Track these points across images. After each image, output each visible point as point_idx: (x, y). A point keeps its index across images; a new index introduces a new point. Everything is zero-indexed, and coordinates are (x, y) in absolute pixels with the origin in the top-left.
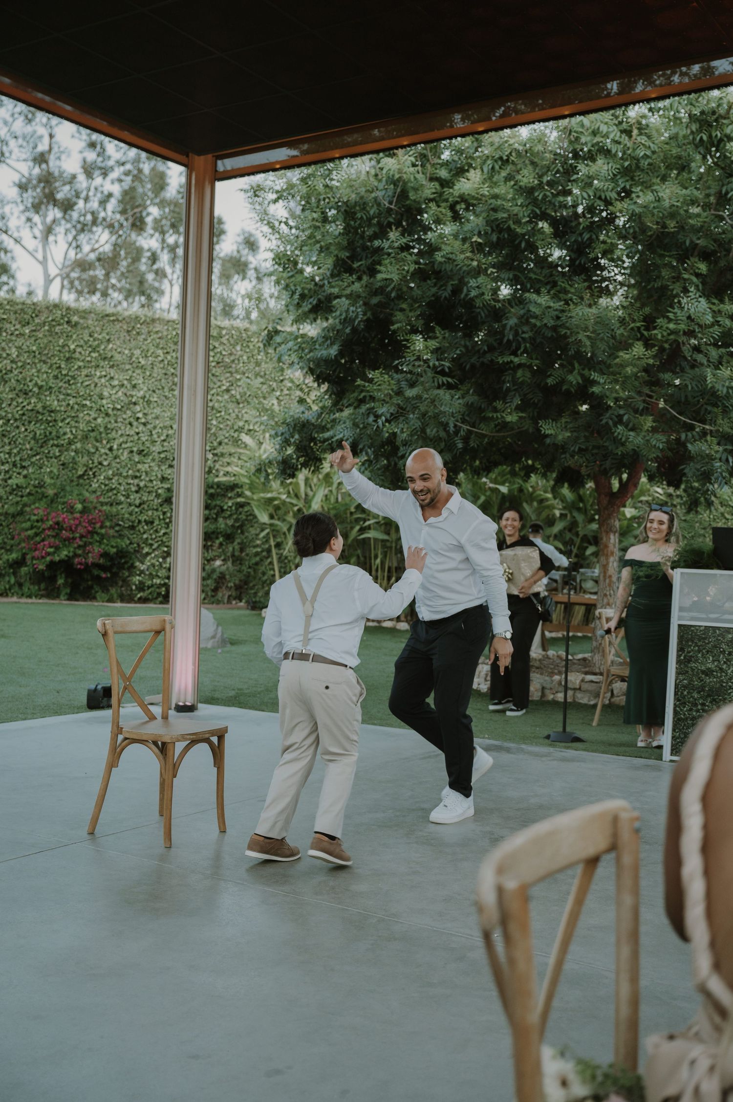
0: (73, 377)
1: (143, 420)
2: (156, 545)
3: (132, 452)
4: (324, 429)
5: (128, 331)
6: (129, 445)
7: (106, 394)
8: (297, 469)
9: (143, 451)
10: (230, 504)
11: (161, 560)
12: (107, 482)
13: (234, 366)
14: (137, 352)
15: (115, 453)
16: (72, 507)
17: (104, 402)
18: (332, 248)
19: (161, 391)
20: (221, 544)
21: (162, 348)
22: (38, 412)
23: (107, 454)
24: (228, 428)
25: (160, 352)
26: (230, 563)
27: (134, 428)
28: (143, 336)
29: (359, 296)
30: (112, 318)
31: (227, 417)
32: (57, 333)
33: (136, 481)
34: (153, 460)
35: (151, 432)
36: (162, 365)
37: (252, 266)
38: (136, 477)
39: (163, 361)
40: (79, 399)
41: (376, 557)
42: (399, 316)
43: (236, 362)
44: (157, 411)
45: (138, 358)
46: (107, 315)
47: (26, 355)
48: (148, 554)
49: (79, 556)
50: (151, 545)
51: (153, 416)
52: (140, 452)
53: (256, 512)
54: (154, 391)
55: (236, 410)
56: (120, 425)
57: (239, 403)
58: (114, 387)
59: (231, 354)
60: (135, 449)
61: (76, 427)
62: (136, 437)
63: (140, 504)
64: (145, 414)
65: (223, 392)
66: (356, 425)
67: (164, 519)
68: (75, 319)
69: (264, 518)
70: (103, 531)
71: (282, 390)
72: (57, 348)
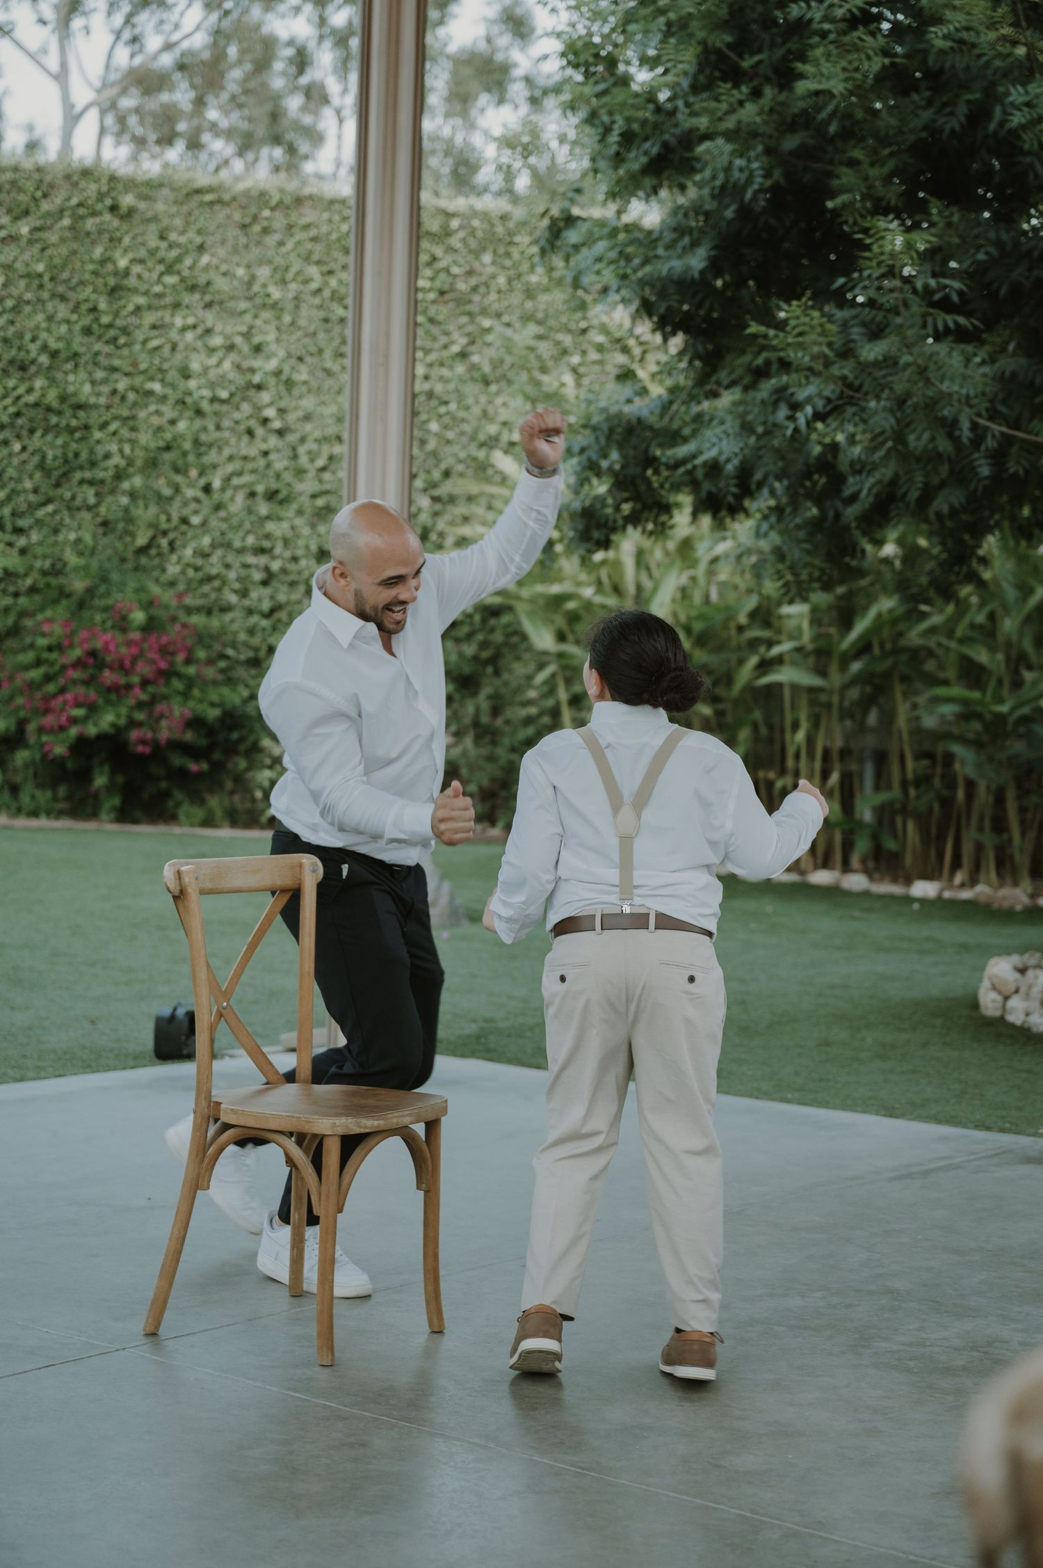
0: (125, 331)
1: (277, 424)
3: (252, 495)
4: (675, 438)
5: (244, 227)
6: (246, 479)
7: (195, 366)
8: (614, 529)
9: (277, 492)
12: (199, 563)
13: (476, 299)
14: (263, 272)
15: (216, 497)
16: (124, 618)
17: (192, 384)
18: (694, 25)
19: (314, 360)
21: (319, 262)
22: (49, 409)
23: (198, 501)
24: (464, 440)
25: (313, 271)
26: (468, 741)
27: (258, 441)
28: (276, 237)
29: (754, 135)
30: (209, 197)
31: (462, 414)
32: (88, 234)
33: (263, 560)
34: (300, 512)
35: (294, 449)
36: (317, 301)
37: (518, 72)
38: (261, 551)
39: (320, 290)
40: (138, 381)
41: (795, 726)
42: (847, 176)
43: (482, 289)
44: (308, 403)
45: (264, 286)
46: (199, 191)
47: (23, 283)
49: (139, 725)
51: (300, 413)
52: (271, 495)
53: (528, 626)
54: (300, 359)
56: (226, 434)
57: (487, 383)
58: (212, 351)
59: (470, 273)
60: (260, 489)
61: (131, 441)
62: (262, 462)
63: (272, 611)
64: (282, 411)
65: (453, 358)
66: (746, 428)
68: (128, 200)
69: (543, 639)
70: (191, 670)
71: (584, 353)
72: (90, 267)
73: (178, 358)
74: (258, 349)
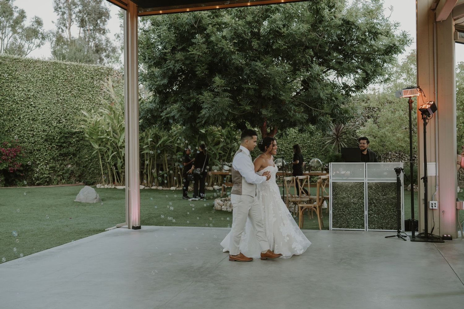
1: (34, 105)
2: (42, 160)
3: (29, 119)
5: (25, 66)
6: (27, 116)
7: (16, 94)
9: (34, 119)
10: (74, 141)
11: (45, 166)
12: (18, 133)
13: (72, 81)
14: (29, 76)
15: (22, 120)
16: (6, 145)
17: (16, 97)
19: (41, 93)
20: (71, 158)
21: (41, 74)
23: (18, 121)
24: (71, 108)
26: (75, 166)
27: (30, 109)
28: (32, 69)
30: (17, 61)
31: (71, 103)
33: (32, 132)
34: (39, 123)
35: (37, 110)
36: (41, 81)
38: (32, 130)
39: (41, 79)
40: (4, 97)
43: (73, 79)
44: (40, 101)
45: (30, 78)
46: (15, 59)
48: (39, 164)
49: (11, 166)
50: (40, 160)
51: (38, 103)
52: (33, 119)
53: (92, 144)
54: (38, 93)
55: (75, 100)
56: (23, 108)
57: (75, 97)
58: (19, 91)
59: (71, 76)
60: (31, 118)
61: (3, 109)
63: (34, 142)
64: (34, 103)
65: (68, 92)
67: (45, 148)
69: (96, 146)
70: (21, 155)
71: (93, 91)
73: (12, 92)
74: (29, 91)
